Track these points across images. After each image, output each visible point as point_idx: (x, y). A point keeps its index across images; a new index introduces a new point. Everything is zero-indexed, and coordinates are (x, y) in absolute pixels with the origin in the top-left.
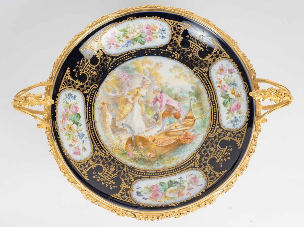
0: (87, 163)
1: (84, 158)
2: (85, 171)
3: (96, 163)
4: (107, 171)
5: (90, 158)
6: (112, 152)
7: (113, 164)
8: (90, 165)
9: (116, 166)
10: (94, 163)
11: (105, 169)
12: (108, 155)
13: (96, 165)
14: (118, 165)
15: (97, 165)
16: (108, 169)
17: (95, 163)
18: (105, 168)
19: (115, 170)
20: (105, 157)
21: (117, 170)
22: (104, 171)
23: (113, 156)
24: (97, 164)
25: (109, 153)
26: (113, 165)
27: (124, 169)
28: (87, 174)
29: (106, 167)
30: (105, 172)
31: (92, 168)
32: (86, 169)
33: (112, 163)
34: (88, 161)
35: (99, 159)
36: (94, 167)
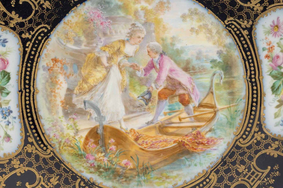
0: (9, 163)
1: (5, 155)
2: (3, 177)
3: (25, 165)
4: (43, 184)
5: (16, 156)
6: (58, 150)
7: (57, 171)
8: (13, 169)
9: (61, 175)
10: (21, 165)
11: (40, 178)
12: (50, 154)
13: (24, 170)
14: (65, 175)
15: (26, 170)
16: (46, 179)
17: (24, 166)
18: (41, 176)
19: (58, 183)
20: (44, 158)
21: (62, 184)
22: (37, 182)
23: (60, 157)
24: (27, 169)
25: (51, 151)
26: (56, 174)
27: (75, 183)
28: (4, 183)
29: (43, 175)
30: (40, 184)
31: (16, 174)
32: (4, 175)
33: (54, 169)
34: (10, 160)
35: (32, 159)
36: (20, 173)
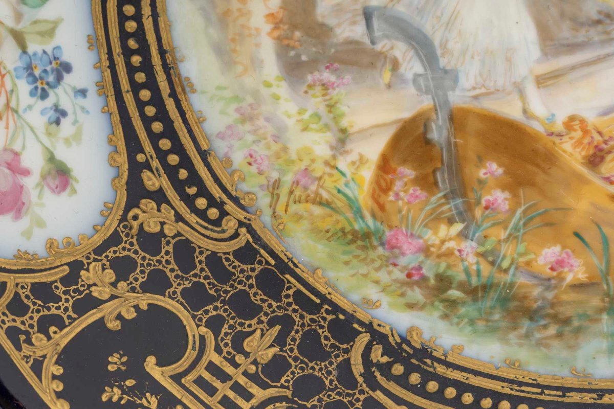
0: (71, 279)
1: (51, 244)
2: (49, 338)
3: (137, 285)
4: (217, 359)
5: (99, 250)
6: (267, 218)
7: (270, 306)
8: (88, 303)
9: (287, 323)
10: (122, 285)
11: (202, 338)
12: (236, 235)
13: (136, 307)
14: (302, 320)
15: (144, 306)
16: (228, 340)
17: (133, 290)
18: (203, 330)
19: (275, 356)
20: (214, 254)
21: (296, 359)
22: (190, 354)
23: (278, 249)
24: (145, 301)
25: (241, 224)
26: (264, 318)
27: (347, 351)
28: (57, 363)
29: (215, 324)
30: (204, 362)
31: (101, 321)
32: (53, 329)
33: (257, 296)
34: (76, 267)
36: (119, 317)
